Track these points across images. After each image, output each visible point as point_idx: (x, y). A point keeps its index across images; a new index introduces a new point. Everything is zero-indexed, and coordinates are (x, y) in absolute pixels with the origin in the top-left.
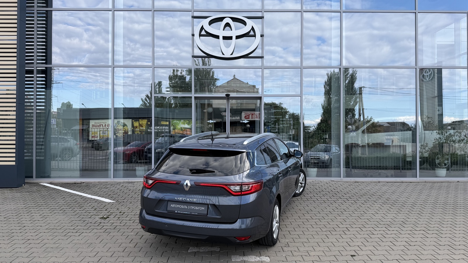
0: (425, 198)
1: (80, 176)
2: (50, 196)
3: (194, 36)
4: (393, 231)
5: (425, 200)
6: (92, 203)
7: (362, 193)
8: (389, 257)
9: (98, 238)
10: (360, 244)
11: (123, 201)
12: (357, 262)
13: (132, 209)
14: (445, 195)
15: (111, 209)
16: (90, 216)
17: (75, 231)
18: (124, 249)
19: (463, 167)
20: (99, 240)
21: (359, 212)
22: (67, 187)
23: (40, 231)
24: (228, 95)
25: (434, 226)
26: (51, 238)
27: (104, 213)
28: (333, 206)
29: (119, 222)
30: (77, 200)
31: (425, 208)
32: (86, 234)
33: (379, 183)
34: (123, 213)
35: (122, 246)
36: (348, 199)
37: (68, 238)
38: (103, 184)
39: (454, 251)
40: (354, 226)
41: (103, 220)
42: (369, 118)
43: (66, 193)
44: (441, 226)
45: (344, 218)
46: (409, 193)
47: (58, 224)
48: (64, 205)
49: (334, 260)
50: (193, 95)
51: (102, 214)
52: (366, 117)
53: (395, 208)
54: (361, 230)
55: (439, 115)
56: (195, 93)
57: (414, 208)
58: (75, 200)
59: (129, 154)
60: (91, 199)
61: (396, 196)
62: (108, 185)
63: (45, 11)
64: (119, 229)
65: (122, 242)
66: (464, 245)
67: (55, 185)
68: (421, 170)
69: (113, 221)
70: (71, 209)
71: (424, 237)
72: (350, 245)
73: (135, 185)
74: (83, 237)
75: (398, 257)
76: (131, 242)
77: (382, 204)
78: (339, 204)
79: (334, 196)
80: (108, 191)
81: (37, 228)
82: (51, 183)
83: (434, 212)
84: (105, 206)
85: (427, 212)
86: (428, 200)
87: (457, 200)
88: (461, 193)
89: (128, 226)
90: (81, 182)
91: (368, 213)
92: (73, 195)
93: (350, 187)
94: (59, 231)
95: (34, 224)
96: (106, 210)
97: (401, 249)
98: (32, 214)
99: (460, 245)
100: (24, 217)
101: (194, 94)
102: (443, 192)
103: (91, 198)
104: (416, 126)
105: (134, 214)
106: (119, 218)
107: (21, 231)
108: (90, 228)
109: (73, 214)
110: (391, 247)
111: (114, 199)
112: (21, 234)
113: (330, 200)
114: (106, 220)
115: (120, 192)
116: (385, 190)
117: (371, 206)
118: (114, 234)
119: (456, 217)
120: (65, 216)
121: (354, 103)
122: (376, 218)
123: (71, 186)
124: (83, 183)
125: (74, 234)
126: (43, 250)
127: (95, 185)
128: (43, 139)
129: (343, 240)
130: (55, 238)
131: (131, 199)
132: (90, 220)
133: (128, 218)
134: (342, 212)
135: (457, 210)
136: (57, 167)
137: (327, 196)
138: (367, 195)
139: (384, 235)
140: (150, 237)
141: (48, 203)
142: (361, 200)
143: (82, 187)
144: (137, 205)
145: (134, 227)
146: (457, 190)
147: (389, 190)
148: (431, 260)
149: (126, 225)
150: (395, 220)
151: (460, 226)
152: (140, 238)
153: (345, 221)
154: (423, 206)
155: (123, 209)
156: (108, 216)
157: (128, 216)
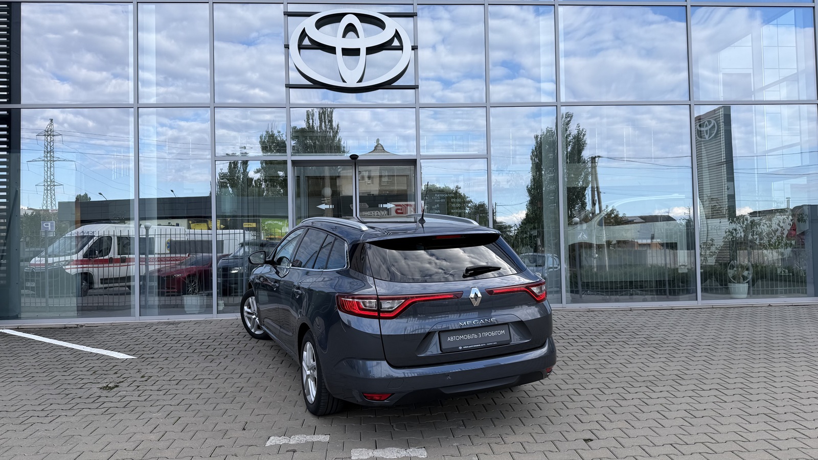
0: (715, 334)
1: (77, 315)
2: (10, 352)
3: (289, 48)
4: (661, 392)
5: (714, 337)
6: (90, 361)
7: (601, 329)
8: (657, 441)
9: (89, 426)
10: (601, 418)
11: (152, 356)
12: (595, 451)
13: (166, 369)
14: (749, 328)
15: (126, 372)
16: (80, 386)
17: (45, 413)
18: (136, 445)
19: (772, 287)
20: (89, 429)
21: (596, 362)
22: (47, 335)
24: (354, 158)
25: (736, 380)
27: (111, 379)
29: (137, 393)
30: (62, 356)
31: (716, 350)
32: (64, 419)
33: (631, 312)
34: (147, 378)
35: (134, 439)
36: (576, 340)
37: (26, 427)
38: (120, 328)
39: (776, 424)
40: (589, 386)
41: (105, 391)
42: (610, 209)
43: (43, 345)
44: (748, 382)
45: (570, 372)
46: (685, 327)
47: (13, 402)
48: (35, 367)
49: (551, 450)
50: (289, 157)
51: (105, 381)
52: (603, 208)
53: (661, 352)
54: (602, 393)
55: (729, 196)
56: (294, 154)
57: (697, 351)
58: (59, 358)
59: (179, 279)
60: (89, 355)
61: (662, 333)
62: (129, 329)
63: (5, 5)
64: (135, 408)
65: (135, 432)
66: (793, 413)
67: (24, 332)
68: (703, 292)
69: (125, 392)
70: (45, 374)
71: (719, 400)
72: (582, 420)
73: (180, 327)
74: (58, 424)
75: (674, 439)
76: (154, 431)
77: (638, 346)
80: (126, 339)
82: (18, 328)
83: (732, 357)
84: (116, 366)
85: (720, 358)
86: (720, 337)
87: (771, 335)
88: (776, 324)
89: (154, 401)
90: (77, 325)
91: (614, 362)
92: (57, 348)
93: (580, 319)
94: (11, 415)
96: (116, 373)
97: (677, 424)
99: (785, 413)
101: (292, 155)
102: (745, 322)
103: (91, 353)
105: (168, 379)
106: (138, 387)
108: (75, 408)
109: (47, 382)
110: (659, 421)
111: (134, 352)
114: (112, 391)
115: (149, 340)
116: (642, 323)
117: (618, 351)
118: (122, 417)
119: (774, 364)
120: (31, 387)
121: (583, 183)
122: (628, 370)
123: (57, 333)
124: (82, 326)
125: (40, 420)
127: (102, 329)
129: (568, 412)
131: (167, 352)
132: (80, 393)
133: (156, 387)
134: (566, 362)
135: (773, 352)
138: (611, 332)
139: (645, 401)
140: (194, 419)
141: (4, 365)
142: (600, 340)
143: (78, 334)
144: (178, 362)
145: (165, 403)
146: (770, 319)
147: (649, 323)
148: (736, 443)
149: (149, 399)
150: (663, 374)
151: (781, 379)
152: (173, 422)
153: (571, 377)
154: (712, 348)
155: (149, 370)
156: (118, 383)
157: (157, 384)
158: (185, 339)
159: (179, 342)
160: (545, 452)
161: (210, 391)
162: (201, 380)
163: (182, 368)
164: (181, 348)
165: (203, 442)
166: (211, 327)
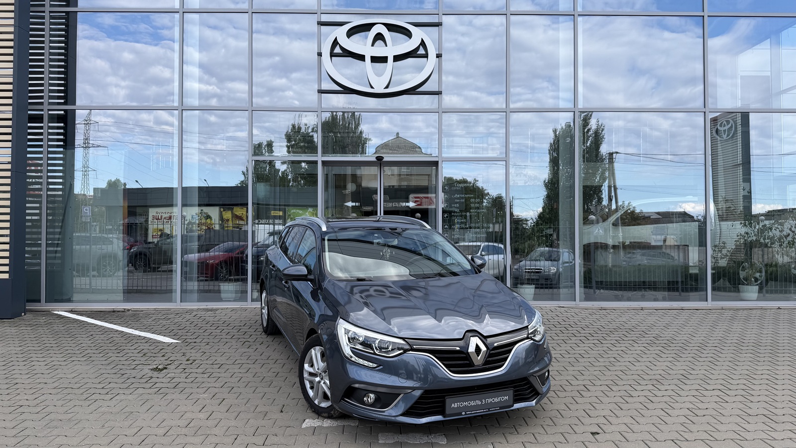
0: (722, 335)
1: (124, 300)
2: (67, 333)
3: (321, 56)
4: (666, 390)
5: (721, 338)
6: (140, 344)
7: (612, 327)
8: (659, 436)
9: (145, 404)
10: (609, 413)
11: (195, 340)
12: (601, 444)
13: (208, 354)
14: (757, 330)
15: (172, 355)
16: (133, 367)
17: (105, 391)
18: (188, 422)
19: (786, 287)
20: (146, 407)
21: (606, 360)
23: (41, 392)
24: (380, 159)
25: (738, 382)
26: (61, 403)
27: (159, 362)
28: (560, 348)
29: (184, 375)
30: (115, 339)
31: (722, 351)
32: (123, 397)
33: (642, 311)
34: (192, 361)
35: (186, 418)
36: (587, 337)
37: (90, 403)
38: (163, 312)
39: (773, 425)
40: (598, 383)
41: (156, 372)
42: (626, 203)
43: (96, 328)
44: (750, 383)
45: (580, 368)
46: (694, 327)
47: (76, 380)
48: (91, 348)
49: (560, 441)
50: (320, 158)
51: (155, 363)
52: (620, 203)
53: (669, 352)
54: (610, 390)
55: (744, 197)
56: (324, 155)
57: (704, 351)
58: (111, 340)
59: (212, 265)
60: (138, 338)
61: (671, 333)
62: (171, 314)
63: (64, 14)
64: (183, 389)
65: (186, 411)
67: (78, 314)
68: (714, 292)
69: (173, 374)
70: (101, 355)
71: (721, 400)
72: (590, 414)
73: (218, 314)
74: (118, 401)
75: (675, 436)
76: (203, 411)
77: (647, 345)
78: (572, 345)
79: (564, 332)
80: (170, 324)
81: (38, 386)
82: (72, 311)
83: (738, 358)
84: (163, 349)
85: (725, 359)
86: (727, 338)
87: (778, 338)
88: (784, 327)
89: (200, 383)
90: (125, 309)
91: (622, 360)
92: (109, 330)
93: (592, 317)
94: (76, 391)
95: (34, 379)
96: (163, 356)
97: (679, 422)
98: (33, 363)
99: (784, 415)
100: (19, 367)
101: (322, 156)
102: (753, 325)
103: (140, 336)
104: (705, 218)
105: (211, 363)
106: (185, 369)
107: (9, 391)
108: (131, 387)
109: (104, 363)
110: (662, 418)
111: (178, 337)
112: (8, 397)
113: (556, 338)
114: (162, 372)
115: (190, 325)
116: (652, 323)
117: (627, 349)
118: (173, 397)
119: (777, 367)
120: (90, 367)
121: (600, 179)
122: (636, 368)
123: (107, 316)
124: (128, 310)
125: (102, 397)
126: (45, 424)
127: (147, 314)
128: (60, 234)
129: (578, 406)
130: (68, 404)
131: (208, 337)
132: (134, 373)
133: (200, 370)
134: (577, 359)
135: (778, 355)
136: (88, 287)
137: (551, 332)
138: (621, 330)
139: (651, 398)
140: (236, 401)
141: (63, 345)
142: (611, 338)
143: (126, 318)
144: (219, 347)
145: (209, 385)
146: (778, 321)
147: (658, 322)
148: (734, 441)
149: (195, 381)
150: (670, 373)
151: (783, 382)
152: (219, 403)
153: (582, 374)
154: (719, 349)
155: (193, 354)
156: (166, 365)
157: (201, 367)
158: (223, 325)
159: (218, 328)
160: (555, 443)
161: (250, 375)
162: (240, 365)
163: (223, 353)
164: (221, 334)
165: (246, 422)
166: (246, 315)
